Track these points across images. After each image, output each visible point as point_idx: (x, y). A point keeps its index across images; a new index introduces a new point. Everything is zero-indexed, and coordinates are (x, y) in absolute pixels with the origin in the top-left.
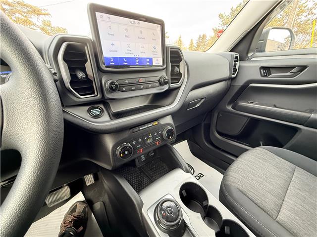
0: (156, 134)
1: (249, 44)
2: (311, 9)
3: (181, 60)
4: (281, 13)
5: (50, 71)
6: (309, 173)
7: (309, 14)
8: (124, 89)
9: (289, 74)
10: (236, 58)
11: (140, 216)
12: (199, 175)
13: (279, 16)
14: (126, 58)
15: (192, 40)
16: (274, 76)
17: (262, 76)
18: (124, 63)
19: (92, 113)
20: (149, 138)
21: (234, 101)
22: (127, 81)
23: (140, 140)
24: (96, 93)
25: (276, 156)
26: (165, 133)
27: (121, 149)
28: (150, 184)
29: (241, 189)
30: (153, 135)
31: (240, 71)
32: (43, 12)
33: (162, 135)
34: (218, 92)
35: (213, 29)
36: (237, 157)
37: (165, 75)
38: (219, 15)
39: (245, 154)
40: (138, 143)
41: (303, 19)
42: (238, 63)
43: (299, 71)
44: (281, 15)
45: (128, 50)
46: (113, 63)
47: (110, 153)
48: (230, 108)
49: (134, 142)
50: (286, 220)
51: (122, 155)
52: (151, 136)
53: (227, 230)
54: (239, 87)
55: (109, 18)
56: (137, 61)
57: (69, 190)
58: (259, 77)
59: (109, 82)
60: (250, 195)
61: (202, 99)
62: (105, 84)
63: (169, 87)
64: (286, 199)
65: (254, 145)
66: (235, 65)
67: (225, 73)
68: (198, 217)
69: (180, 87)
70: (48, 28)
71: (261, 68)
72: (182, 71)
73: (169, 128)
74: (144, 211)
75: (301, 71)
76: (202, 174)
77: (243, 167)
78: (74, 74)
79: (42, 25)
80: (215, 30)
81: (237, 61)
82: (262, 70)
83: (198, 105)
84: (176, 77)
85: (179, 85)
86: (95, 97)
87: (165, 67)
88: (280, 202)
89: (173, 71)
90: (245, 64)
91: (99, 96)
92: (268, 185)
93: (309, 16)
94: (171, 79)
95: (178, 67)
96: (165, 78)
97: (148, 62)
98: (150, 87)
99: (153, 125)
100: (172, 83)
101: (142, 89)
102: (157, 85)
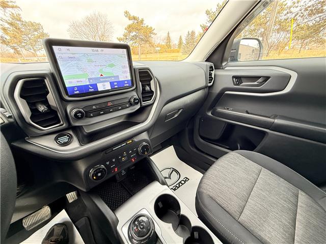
0: (130, 152)
1: (222, 54)
2: (290, 8)
3: (151, 79)
4: (264, 11)
5: (5, 116)
6: (272, 173)
7: (288, 13)
8: (92, 115)
9: (256, 83)
10: (211, 67)
12: (184, 180)
13: (262, 14)
14: (91, 85)
15: (181, 36)
16: (245, 84)
17: (234, 85)
18: (90, 90)
19: (59, 142)
20: (124, 157)
21: (212, 107)
22: (94, 107)
23: (114, 160)
24: (62, 123)
25: (247, 160)
26: (140, 149)
27: (94, 172)
28: (129, 198)
29: (211, 195)
30: (127, 153)
31: (216, 79)
32: (10, 4)
33: (137, 152)
34: (196, 100)
35: (201, 26)
36: (217, 159)
37: (136, 94)
38: (207, 12)
39: (225, 156)
40: (112, 163)
41: (284, 17)
42: (213, 73)
43: (264, 81)
44: (264, 13)
46: (78, 92)
47: (83, 177)
48: (210, 114)
49: (108, 163)
50: (246, 220)
51: (95, 178)
52: (126, 155)
53: (196, 235)
54: (216, 94)
55: (68, 50)
57: (50, 210)
58: (232, 86)
59: (74, 111)
60: (219, 200)
61: (179, 110)
62: (70, 112)
63: (141, 105)
64: (249, 200)
65: (233, 148)
66: (210, 74)
67: (202, 82)
68: (169, 228)
69: (153, 103)
70: (18, 22)
71: (234, 77)
72: (153, 89)
73: (144, 143)
74: (119, 228)
75: (265, 81)
76: (187, 178)
77: (216, 173)
78: (34, 108)
79: (11, 19)
80: (203, 27)
81: (212, 70)
82: (234, 79)
83: (176, 116)
84: (148, 95)
85: (152, 102)
86: (61, 127)
87: (134, 87)
88: (243, 204)
89: (144, 89)
90: (219, 72)
91: (64, 125)
92: (235, 188)
93: (288, 15)
94: (143, 97)
95: (149, 85)
96: (135, 99)
97: (116, 85)
98: (120, 109)
99: (127, 144)
100: (143, 101)
101: (111, 112)
102: (128, 106)
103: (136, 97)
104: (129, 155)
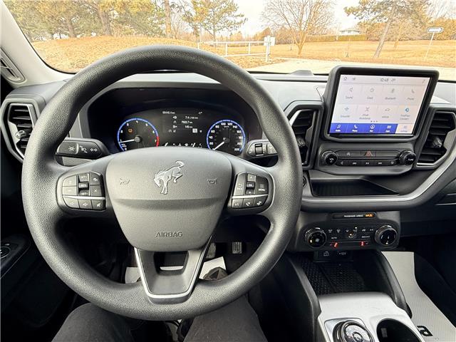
0: (364, 230)
8: (342, 163)
11: (313, 322)
14: (357, 125)
18: (353, 130)
20: (353, 233)
22: (348, 154)
23: (338, 231)
24: (306, 162)
26: (379, 233)
27: (313, 234)
30: (359, 230)
33: (373, 235)
37: (412, 148)
40: (334, 233)
45: (364, 115)
46: (339, 131)
49: (330, 231)
51: (311, 241)
52: (356, 231)
55: (354, 79)
56: (372, 128)
57: (215, 249)
59: (328, 153)
62: (322, 153)
63: (413, 167)
69: (435, 169)
73: (390, 228)
85: (434, 167)
87: (415, 137)
91: (309, 166)
94: (421, 155)
95: (443, 138)
96: (410, 157)
97: (388, 129)
98: (380, 165)
99: (364, 217)
100: (419, 162)
101: (367, 166)
102: (392, 163)
103: (411, 153)
104: (360, 234)
